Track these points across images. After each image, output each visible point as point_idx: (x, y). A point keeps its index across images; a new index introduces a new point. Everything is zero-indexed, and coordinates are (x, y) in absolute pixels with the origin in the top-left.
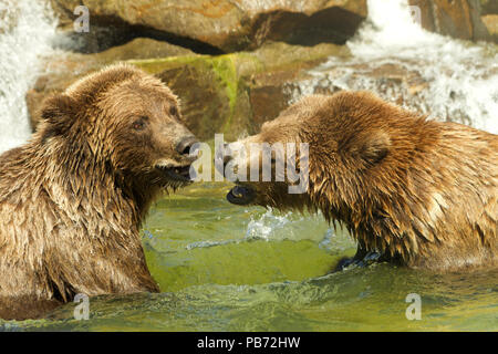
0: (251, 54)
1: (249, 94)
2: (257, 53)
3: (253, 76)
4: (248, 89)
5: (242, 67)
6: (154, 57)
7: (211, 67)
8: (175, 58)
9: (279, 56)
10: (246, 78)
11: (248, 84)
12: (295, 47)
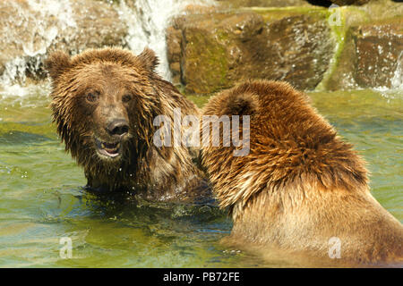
0: (360, 8)
1: (356, 42)
2: (365, 7)
3: (360, 27)
4: (355, 38)
5: (350, 19)
6: (274, 5)
7: (324, 17)
8: (293, 8)
9: (383, 12)
10: (353, 28)
11: (355, 33)
12: (398, 4)
